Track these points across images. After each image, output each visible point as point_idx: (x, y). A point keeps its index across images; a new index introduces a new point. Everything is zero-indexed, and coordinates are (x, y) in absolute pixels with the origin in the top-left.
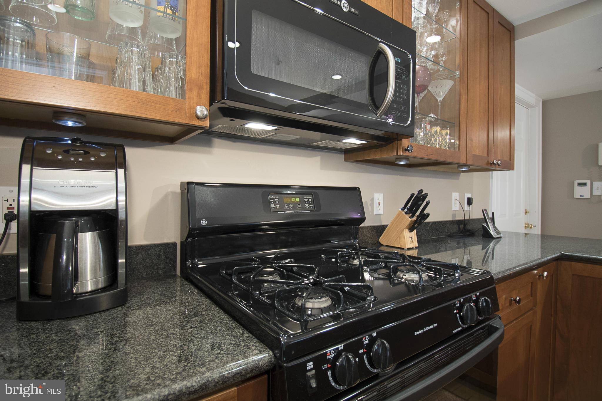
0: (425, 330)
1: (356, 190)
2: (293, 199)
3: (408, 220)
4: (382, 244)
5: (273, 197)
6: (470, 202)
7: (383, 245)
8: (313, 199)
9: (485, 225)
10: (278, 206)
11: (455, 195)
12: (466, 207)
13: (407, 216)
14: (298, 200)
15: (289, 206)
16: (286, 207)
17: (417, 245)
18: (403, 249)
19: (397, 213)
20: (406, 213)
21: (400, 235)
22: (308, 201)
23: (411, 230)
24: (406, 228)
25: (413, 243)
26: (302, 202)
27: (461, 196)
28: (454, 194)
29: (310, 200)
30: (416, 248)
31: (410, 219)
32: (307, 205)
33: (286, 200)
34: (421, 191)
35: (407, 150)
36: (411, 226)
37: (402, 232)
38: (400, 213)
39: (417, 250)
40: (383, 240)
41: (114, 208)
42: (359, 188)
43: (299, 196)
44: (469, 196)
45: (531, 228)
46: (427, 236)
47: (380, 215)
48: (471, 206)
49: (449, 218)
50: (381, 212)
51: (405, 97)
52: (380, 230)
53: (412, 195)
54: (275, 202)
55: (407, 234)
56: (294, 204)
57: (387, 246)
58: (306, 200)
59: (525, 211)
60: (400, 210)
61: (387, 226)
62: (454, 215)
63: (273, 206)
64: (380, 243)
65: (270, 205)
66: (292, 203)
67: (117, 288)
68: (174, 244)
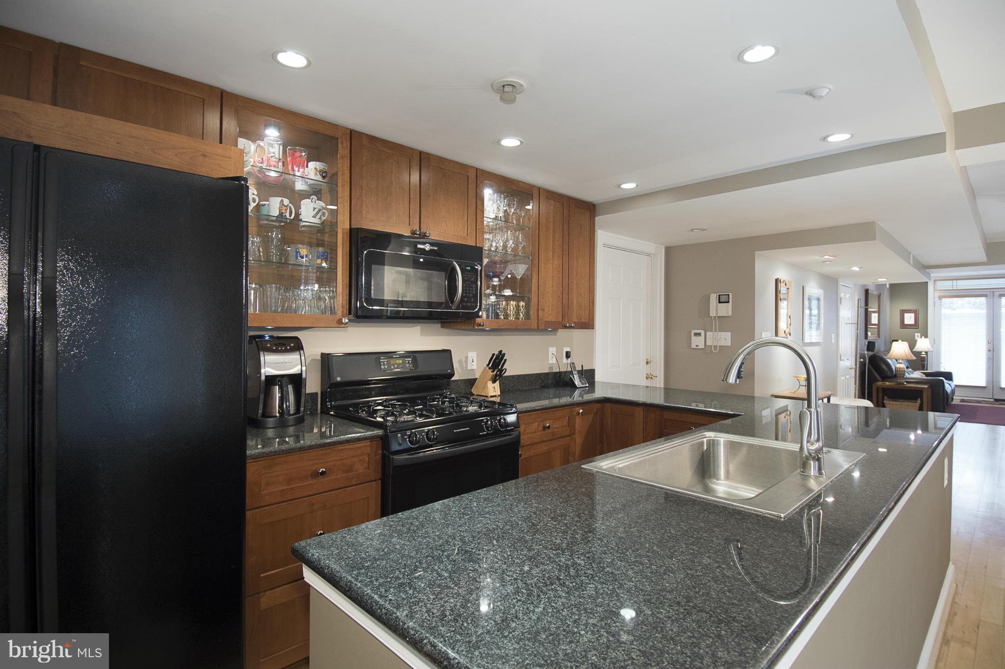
0: (461, 430)
1: (447, 352)
2: (397, 362)
3: (490, 374)
4: (474, 393)
5: (382, 361)
6: (568, 355)
7: (474, 395)
8: (412, 361)
9: (571, 376)
10: (386, 367)
11: (552, 350)
12: (565, 360)
13: (490, 371)
14: (401, 361)
15: (394, 367)
16: (392, 367)
17: (499, 394)
18: (487, 396)
19: (483, 368)
20: (489, 368)
21: (485, 387)
22: (409, 362)
23: (494, 381)
24: (490, 380)
25: (495, 392)
26: (404, 363)
27: (559, 351)
28: (550, 349)
29: (410, 362)
30: (499, 396)
31: (492, 373)
32: (408, 365)
33: (392, 361)
34: (500, 352)
35: (480, 325)
36: (493, 378)
37: (486, 383)
38: (485, 368)
39: (499, 398)
40: (474, 391)
41: (300, 372)
42: (450, 350)
43: (402, 359)
44: (568, 349)
45: (651, 378)
46: (519, 387)
47: (474, 370)
48: (569, 359)
49: (546, 371)
50: (475, 367)
51: (474, 292)
52: (472, 382)
53: (493, 355)
54: (384, 364)
55: (490, 384)
56: (399, 365)
57: (477, 395)
58: (407, 362)
59: (646, 361)
60: (486, 366)
61: (476, 379)
62: (551, 368)
63: (383, 367)
64: (472, 393)
65: (381, 366)
66: (396, 364)
67: (299, 414)
68: (317, 394)
